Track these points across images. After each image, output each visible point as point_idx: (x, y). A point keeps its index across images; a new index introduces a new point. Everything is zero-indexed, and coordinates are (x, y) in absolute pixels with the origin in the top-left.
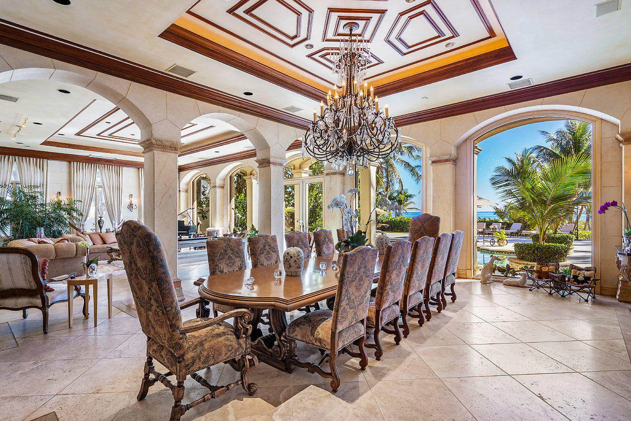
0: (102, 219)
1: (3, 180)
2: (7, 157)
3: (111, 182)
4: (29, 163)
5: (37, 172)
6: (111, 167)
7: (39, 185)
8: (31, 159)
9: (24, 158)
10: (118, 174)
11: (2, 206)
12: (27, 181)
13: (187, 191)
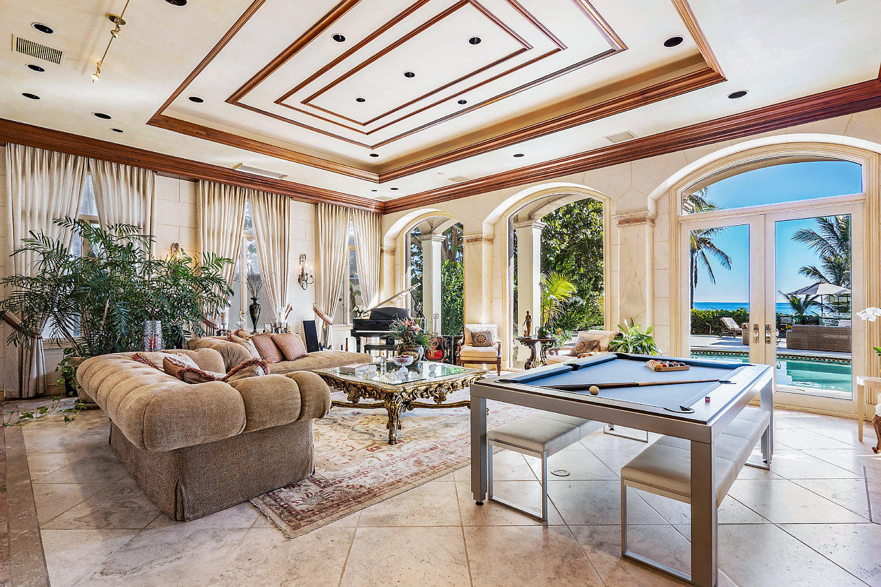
0: (257, 302)
1: (63, 210)
2: (72, 158)
3: (270, 228)
4: (118, 177)
5: (133, 196)
6: (269, 196)
7: (136, 225)
8: (122, 167)
9: (107, 164)
10: (283, 212)
11: (61, 269)
12: (114, 214)
13: (393, 252)
